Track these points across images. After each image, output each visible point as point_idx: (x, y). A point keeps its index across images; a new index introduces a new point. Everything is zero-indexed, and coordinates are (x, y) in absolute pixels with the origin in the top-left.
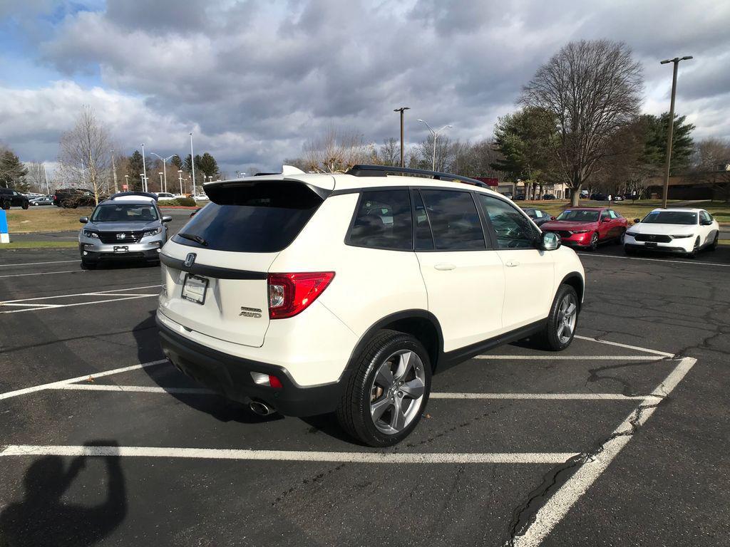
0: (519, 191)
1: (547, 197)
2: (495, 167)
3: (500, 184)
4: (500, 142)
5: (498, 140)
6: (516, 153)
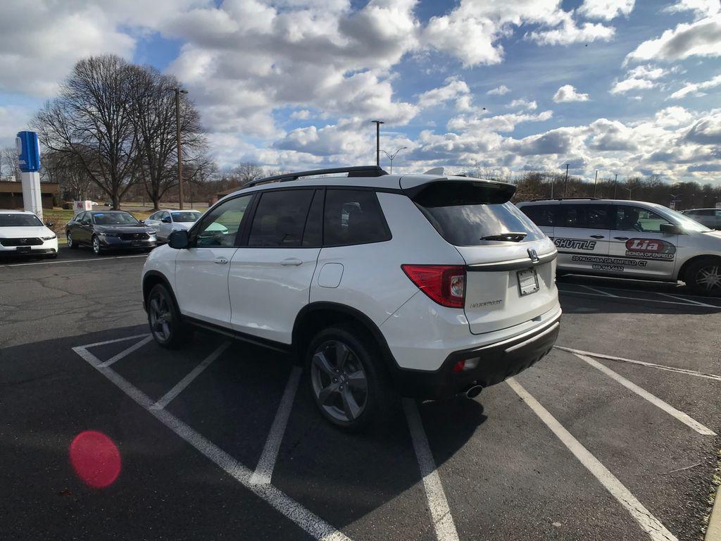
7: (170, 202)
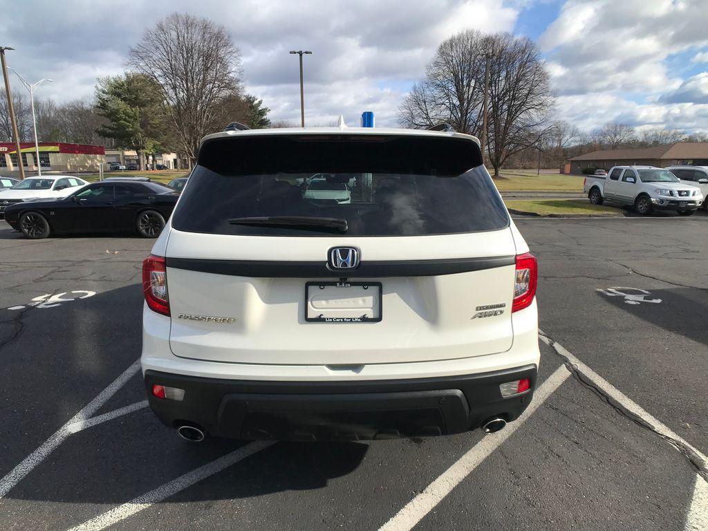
0: (127, 160)
1: (160, 167)
2: (103, 134)
3: (106, 153)
4: (103, 105)
5: (101, 104)
6: (125, 120)
7: (525, 168)
